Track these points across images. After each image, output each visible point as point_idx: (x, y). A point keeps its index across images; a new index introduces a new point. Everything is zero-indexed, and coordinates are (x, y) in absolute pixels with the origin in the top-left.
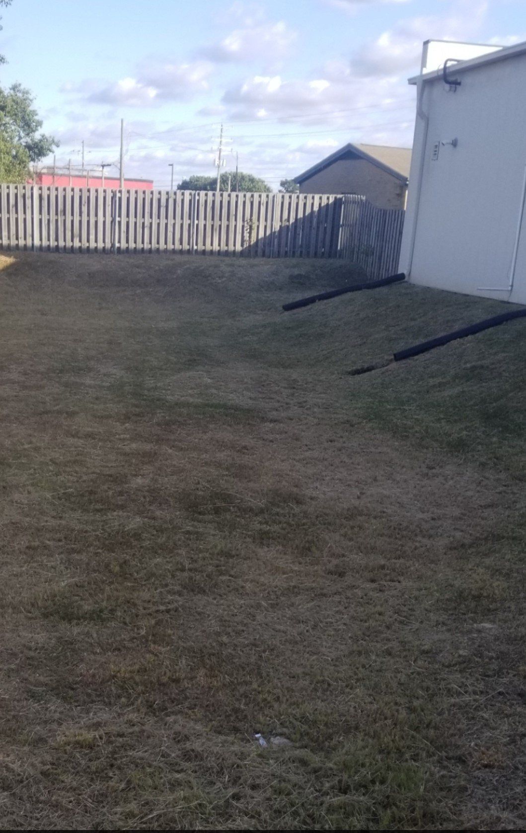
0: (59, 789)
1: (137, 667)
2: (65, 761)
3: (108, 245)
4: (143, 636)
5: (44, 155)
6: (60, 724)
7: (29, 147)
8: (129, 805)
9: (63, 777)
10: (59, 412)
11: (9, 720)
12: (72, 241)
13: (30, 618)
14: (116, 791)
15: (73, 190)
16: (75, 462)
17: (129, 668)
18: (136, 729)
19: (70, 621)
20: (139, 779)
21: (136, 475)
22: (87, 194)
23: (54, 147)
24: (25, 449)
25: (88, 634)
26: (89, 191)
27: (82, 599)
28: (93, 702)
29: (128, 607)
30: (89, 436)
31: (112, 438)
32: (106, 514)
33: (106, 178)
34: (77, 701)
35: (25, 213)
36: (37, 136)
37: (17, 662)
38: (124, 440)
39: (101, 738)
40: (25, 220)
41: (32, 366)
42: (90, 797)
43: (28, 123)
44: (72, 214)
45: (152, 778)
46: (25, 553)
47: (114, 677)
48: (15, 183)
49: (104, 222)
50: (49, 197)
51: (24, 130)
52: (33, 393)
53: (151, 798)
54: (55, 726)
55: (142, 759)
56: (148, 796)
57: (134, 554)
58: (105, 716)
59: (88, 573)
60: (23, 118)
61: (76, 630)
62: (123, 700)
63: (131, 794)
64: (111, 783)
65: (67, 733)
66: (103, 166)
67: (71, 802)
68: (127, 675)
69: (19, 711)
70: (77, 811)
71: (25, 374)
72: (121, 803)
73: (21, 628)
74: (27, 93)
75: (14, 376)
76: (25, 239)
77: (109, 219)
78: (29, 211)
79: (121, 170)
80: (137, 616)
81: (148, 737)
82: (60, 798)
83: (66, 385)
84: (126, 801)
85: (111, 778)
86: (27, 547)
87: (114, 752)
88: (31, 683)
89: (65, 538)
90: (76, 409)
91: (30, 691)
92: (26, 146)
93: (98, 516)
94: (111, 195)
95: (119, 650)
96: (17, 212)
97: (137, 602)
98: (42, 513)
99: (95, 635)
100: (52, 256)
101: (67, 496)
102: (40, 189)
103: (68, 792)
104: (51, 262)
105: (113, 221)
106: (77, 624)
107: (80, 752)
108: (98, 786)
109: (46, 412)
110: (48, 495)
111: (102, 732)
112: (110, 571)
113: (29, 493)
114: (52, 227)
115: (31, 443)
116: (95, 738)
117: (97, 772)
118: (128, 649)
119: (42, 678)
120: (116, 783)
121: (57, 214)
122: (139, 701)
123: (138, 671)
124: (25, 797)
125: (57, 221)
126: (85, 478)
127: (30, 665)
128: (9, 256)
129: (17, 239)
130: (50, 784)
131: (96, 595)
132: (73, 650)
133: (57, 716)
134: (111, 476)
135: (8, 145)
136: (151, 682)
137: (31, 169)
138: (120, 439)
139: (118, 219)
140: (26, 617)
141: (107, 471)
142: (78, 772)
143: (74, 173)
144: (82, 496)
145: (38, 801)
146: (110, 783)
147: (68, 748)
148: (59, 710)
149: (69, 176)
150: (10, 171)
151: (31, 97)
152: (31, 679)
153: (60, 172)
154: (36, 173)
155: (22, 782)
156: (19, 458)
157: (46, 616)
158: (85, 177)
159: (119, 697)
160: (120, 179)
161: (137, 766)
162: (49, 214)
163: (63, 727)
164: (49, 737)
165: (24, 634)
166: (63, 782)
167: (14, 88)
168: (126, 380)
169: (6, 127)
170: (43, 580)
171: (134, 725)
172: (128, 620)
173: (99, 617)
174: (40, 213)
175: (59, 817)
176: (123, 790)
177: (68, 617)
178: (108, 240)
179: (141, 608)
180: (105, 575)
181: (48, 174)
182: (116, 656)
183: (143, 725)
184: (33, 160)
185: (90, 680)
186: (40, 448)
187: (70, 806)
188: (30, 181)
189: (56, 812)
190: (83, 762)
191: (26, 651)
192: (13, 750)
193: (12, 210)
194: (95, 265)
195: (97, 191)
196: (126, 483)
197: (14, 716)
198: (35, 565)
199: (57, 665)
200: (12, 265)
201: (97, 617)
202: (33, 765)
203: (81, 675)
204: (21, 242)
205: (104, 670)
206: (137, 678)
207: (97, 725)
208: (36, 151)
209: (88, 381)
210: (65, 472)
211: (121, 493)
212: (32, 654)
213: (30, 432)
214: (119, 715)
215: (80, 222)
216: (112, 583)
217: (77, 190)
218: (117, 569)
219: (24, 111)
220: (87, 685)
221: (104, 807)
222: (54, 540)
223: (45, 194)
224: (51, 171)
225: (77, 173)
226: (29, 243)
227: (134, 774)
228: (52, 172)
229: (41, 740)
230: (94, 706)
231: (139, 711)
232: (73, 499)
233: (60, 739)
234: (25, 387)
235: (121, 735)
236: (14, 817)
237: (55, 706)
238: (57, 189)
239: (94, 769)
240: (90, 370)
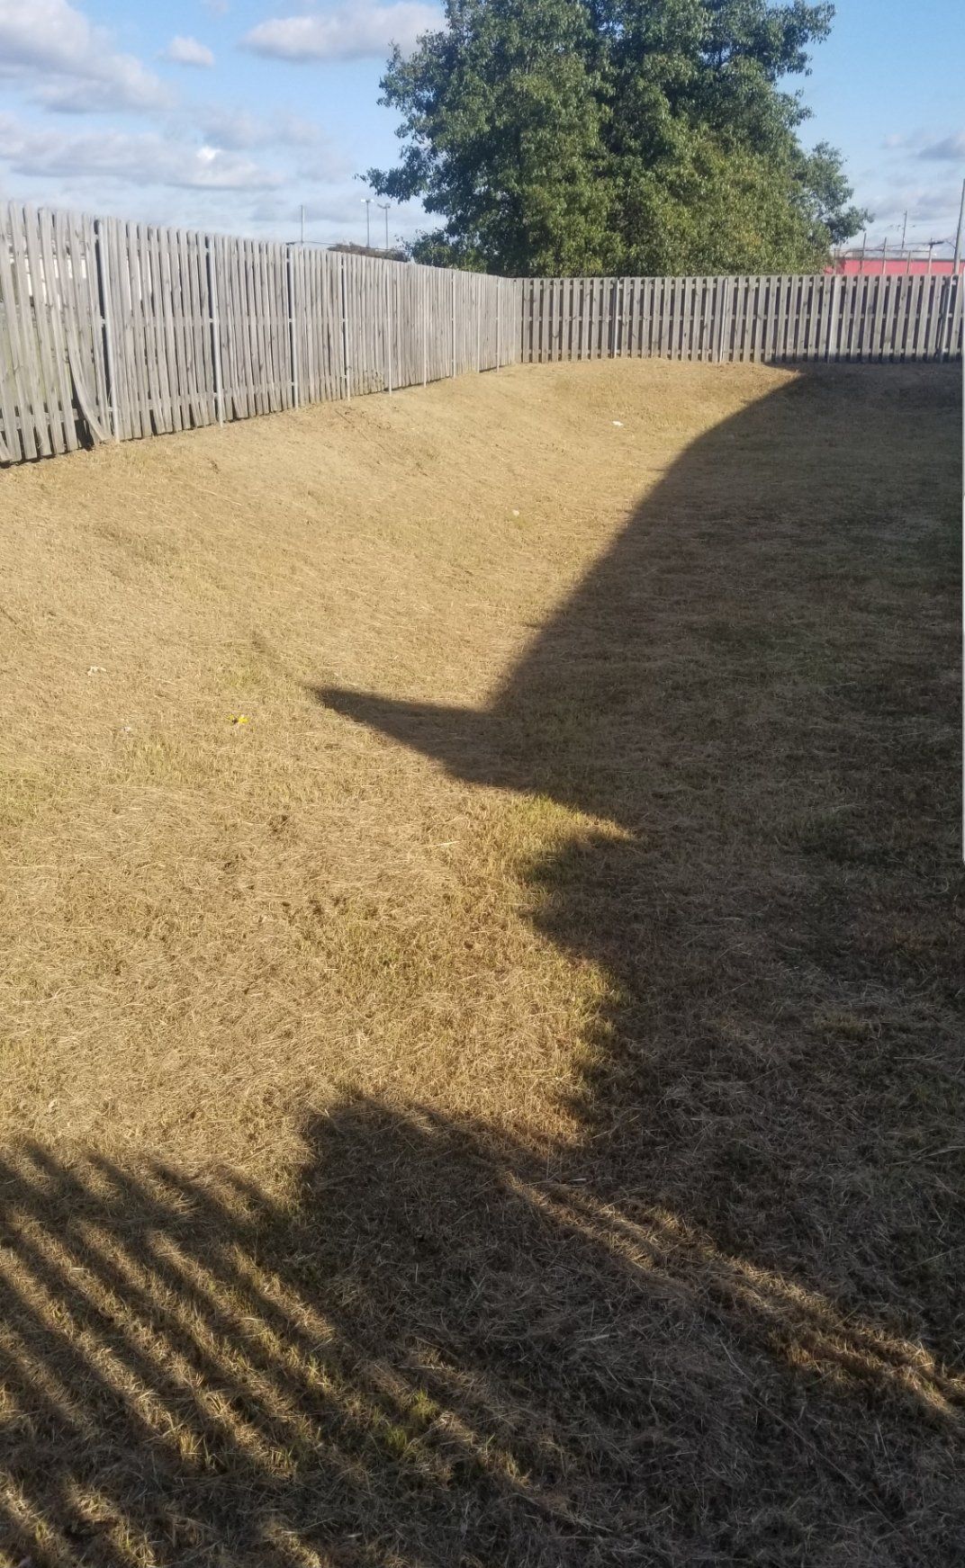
0: (812, 1090)
1: (933, 938)
2: (824, 1053)
3: (932, 351)
4: (945, 896)
5: (852, 234)
6: (819, 1001)
7: (831, 225)
8: (911, 1130)
9: (821, 1075)
10: (845, 577)
11: (750, 985)
12: (881, 346)
13: (787, 852)
14: (893, 1107)
15: (889, 279)
16: (862, 645)
17: (922, 938)
18: (928, 1024)
19: (840, 862)
20: (929, 1097)
21: (947, 668)
22: (908, 284)
23: (866, 223)
24: (794, 626)
25: (865, 883)
26: (911, 279)
27: (859, 834)
28: (866, 977)
29: (926, 852)
30: (886, 610)
31: (916, 615)
32: (901, 719)
33: (934, 261)
34: (844, 973)
35: (820, 312)
36: (844, 209)
37: (766, 909)
38: (933, 618)
39: (876, 1029)
40: (819, 321)
41: (811, 514)
42: (856, 1108)
43: (832, 191)
44: (885, 311)
45: (947, 1097)
46: (785, 765)
47: (900, 946)
48: (808, 273)
49: (929, 321)
50: (855, 289)
51: (827, 204)
52: (810, 551)
53: (944, 1126)
54: (812, 1003)
55: (934, 1068)
56: (940, 1122)
57: (938, 779)
58: (882, 999)
59: (870, 799)
60: (828, 187)
61: (848, 876)
62: (911, 980)
63: (916, 1115)
64: (887, 1095)
65: (828, 1015)
66: (932, 244)
67: (829, 1110)
68: (918, 947)
69: (765, 976)
70: (837, 1124)
71: (802, 525)
72: (901, 1125)
73: (773, 864)
74: (836, 153)
75: (786, 528)
76: (817, 346)
77: (935, 316)
78: (825, 310)
79: (956, 248)
80: (938, 865)
81: (945, 1038)
82: (815, 1104)
83: (856, 540)
84: (908, 1124)
85: (887, 1087)
86: (788, 757)
87: (893, 1053)
88: (782, 940)
89: (841, 748)
90: (869, 573)
91: (780, 951)
92: (827, 224)
93: (889, 721)
94: (942, 283)
95: (908, 910)
96: (809, 312)
97: (938, 845)
98: (811, 712)
99: (875, 886)
100: (850, 368)
101: (848, 692)
102: (844, 279)
103: (825, 1095)
104: (849, 376)
105: (941, 319)
106: (850, 868)
107: (844, 1044)
108: (867, 1095)
109: (825, 577)
110: (822, 689)
111: (877, 1022)
112: (902, 799)
113: (795, 683)
114: (856, 330)
115: (802, 617)
116: (867, 1028)
117: (867, 1076)
118: (922, 910)
119: (797, 935)
120: (893, 1094)
121: (863, 312)
122: (934, 986)
123: (935, 944)
124: (767, 1092)
125: (863, 321)
126: (874, 667)
127: (781, 915)
128: (792, 369)
129: (806, 347)
130: (801, 1080)
131: (879, 829)
132: (843, 902)
133: (815, 989)
134: (911, 666)
135: (805, 224)
136: (954, 962)
137: (832, 254)
138: (927, 616)
139: (948, 315)
140: (781, 850)
141: (905, 660)
142: (840, 1071)
143: (888, 255)
144: (869, 691)
145: (783, 1102)
146: (885, 1094)
147: (829, 1036)
148: (818, 981)
149: (883, 260)
150: (802, 258)
151: (840, 159)
152: (783, 935)
153: (871, 255)
154: (838, 258)
155: (763, 1071)
156: (785, 637)
157: (807, 851)
158: (904, 260)
159: (905, 976)
160: (954, 261)
161: (925, 1077)
162: (852, 312)
163: (823, 1007)
164: (804, 1017)
165: (775, 871)
166: (819, 1081)
167: (819, 149)
168: (941, 534)
169: (803, 201)
170: (806, 802)
171: (924, 1019)
172: (923, 869)
173: (882, 861)
174: (841, 311)
175: (811, 1128)
176: (903, 1107)
177: (838, 856)
178: (932, 344)
179: (944, 855)
180: (893, 803)
181: (854, 259)
182: (904, 917)
183: (938, 1020)
184: (836, 242)
185: (864, 946)
186: (814, 624)
187: (828, 1116)
188: (829, 269)
189: (808, 1120)
190: (849, 1059)
191: (778, 896)
192: (754, 1026)
193: (804, 308)
194: (910, 378)
195: (922, 279)
196: (932, 678)
197: (757, 981)
198: (797, 781)
199: (820, 919)
200: (795, 382)
201: (878, 860)
202: (779, 1051)
203: (852, 937)
204: (812, 351)
205: (885, 935)
206: (933, 953)
207: (871, 1011)
208: (842, 229)
209: (887, 535)
210: (846, 658)
211: (924, 692)
212: (785, 900)
213: (802, 603)
214: (903, 1001)
215: (895, 321)
216: (904, 815)
217: (894, 279)
218: (912, 796)
219: (830, 178)
220: (861, 953)
221: (874, 1126)
222: (824, 748)
223: (850, 285)
224: (859, 254)
225: (894, 256)
226: (822, 350)
227: (922, 1089)
228: (859, 256)
229: (792, 1019)
230: (870, 984)
231: (933, 999)
232: (855, 695)
233: (818, 1021)
234: (801, 543)
235: (906, 1030)
236: (751, 1116)
237: (813, 975)
238: (867, 279)
239: (864, 1070)
240: (891, 520)
